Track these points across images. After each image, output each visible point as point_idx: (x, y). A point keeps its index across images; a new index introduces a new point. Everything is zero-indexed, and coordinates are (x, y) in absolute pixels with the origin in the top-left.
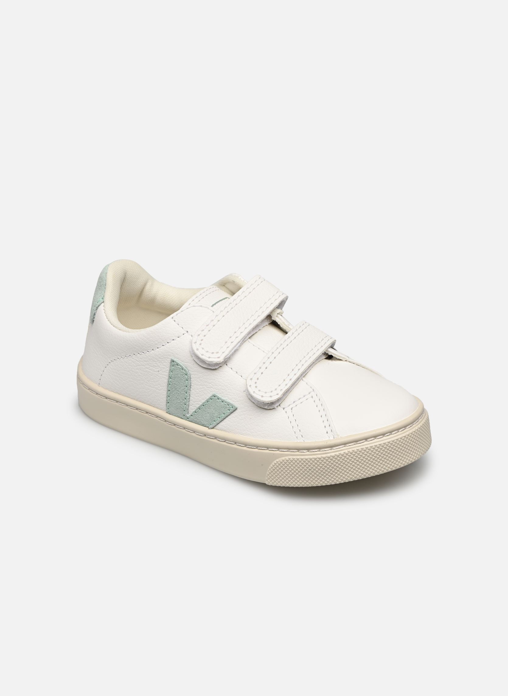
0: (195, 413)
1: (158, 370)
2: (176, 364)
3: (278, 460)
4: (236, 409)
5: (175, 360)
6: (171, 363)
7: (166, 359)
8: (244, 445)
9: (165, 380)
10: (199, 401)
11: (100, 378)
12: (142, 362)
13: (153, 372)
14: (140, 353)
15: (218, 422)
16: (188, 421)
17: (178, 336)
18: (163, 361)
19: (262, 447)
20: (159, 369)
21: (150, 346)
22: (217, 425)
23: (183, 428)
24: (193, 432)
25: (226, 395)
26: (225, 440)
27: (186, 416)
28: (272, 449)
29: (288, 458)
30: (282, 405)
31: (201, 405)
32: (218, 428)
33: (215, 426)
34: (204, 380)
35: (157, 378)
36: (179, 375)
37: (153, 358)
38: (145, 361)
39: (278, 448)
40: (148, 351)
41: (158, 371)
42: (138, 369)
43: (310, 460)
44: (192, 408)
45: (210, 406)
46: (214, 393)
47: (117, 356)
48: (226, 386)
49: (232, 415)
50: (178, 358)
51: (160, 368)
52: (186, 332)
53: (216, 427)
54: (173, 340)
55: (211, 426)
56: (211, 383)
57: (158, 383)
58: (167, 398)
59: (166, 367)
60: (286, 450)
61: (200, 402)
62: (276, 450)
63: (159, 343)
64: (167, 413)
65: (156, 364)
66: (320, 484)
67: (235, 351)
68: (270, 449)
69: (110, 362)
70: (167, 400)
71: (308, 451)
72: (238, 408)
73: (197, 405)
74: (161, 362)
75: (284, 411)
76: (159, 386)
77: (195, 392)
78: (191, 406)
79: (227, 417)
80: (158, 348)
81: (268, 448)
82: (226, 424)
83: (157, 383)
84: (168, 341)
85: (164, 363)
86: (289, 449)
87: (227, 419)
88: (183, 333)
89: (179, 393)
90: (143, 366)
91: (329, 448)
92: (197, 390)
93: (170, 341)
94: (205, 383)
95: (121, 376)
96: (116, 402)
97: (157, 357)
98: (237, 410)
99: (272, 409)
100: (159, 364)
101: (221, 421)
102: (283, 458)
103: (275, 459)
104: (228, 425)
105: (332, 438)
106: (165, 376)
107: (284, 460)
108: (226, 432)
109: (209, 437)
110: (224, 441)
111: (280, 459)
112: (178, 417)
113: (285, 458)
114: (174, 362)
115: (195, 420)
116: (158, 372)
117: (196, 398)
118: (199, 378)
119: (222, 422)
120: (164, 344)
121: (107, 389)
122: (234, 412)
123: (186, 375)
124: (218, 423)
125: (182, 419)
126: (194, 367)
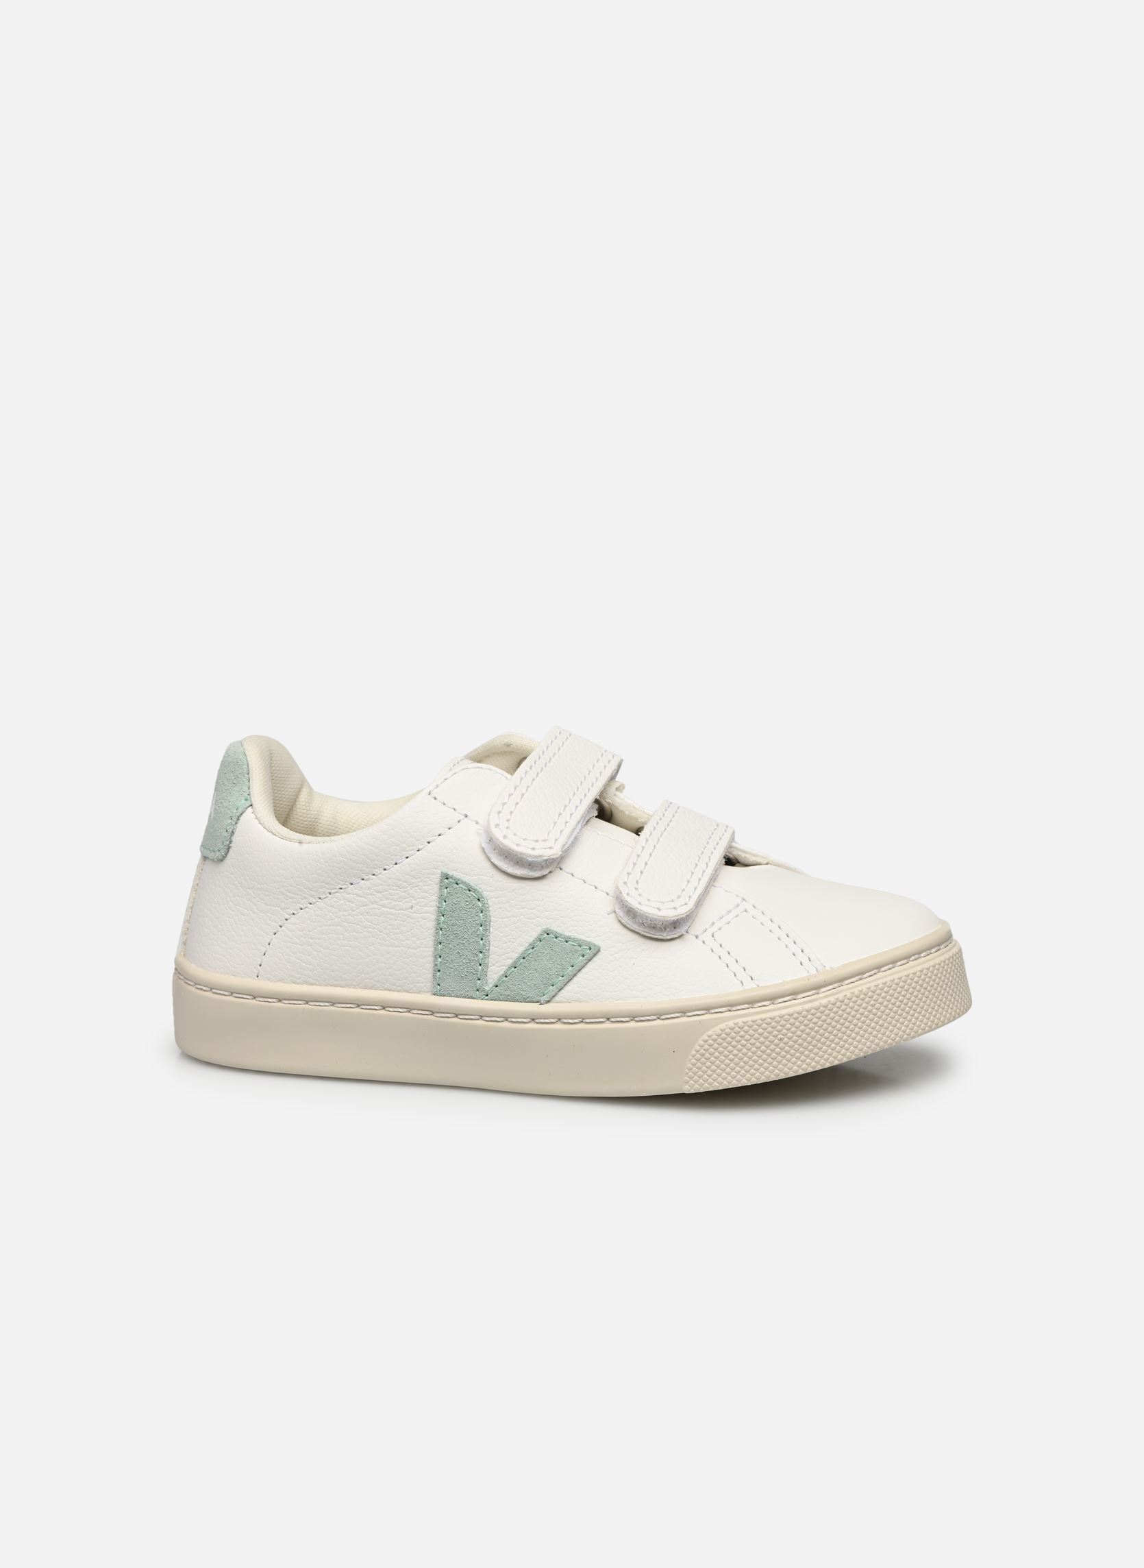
0: (504, 978)
1: (410, 904)
2: (453, 881)
3: (710, 1033)
4: (599, 951)
5: (450, 873)
6: (442, 881)
7: (429, 878)
8: (628, 1019)
9: (431, 924)
10: (513, 951)
11: (259, 963)
12: (371, 894)
13: (399, 912)
14: (366, 877)
15: (560, 985)
16: (488, 999)
17: (449, 827)
18: (421, 884)
19: (672, 1014)
20: (413, 902)
21: (389, 856)
22: (559, 991)
23: (477, 1017)
24: (502, 1019)
25: (571, 928)
26: (582, 1018)
27: (482, 991)
28: (694, 1013)
29: (734, 1023)
30: (693, 931)
31: (518, 959)
32: (561, 999)
33: (554, 996)
34: (519, 905)
35: (408, 923)
36: (463, 904)
37: (397, 881)
38: (378, 892)
39: (708, 1009)
40: (385, 867)
41: (412, 907)
42: (361, 914)
43: (779, 1019)
44: (495, 972)
45: (540, 954)
46: (544, 927)
47: (305, 898)
48: (568, 909)
49: (590, 965)
50: (455, 870)
51: (415, 900)
52: (463, 817)
53: (556, 998)
54: (440, 835)
55: (545, 998)
56: (535, 909)
57: (412, 933)
58: (435, 960)
59: (429, 894)
60: (725, 1009)
61: (514, 954)
62: (703, 1012)
63: (409, 846)
64: (434, 994)
65: (405, 892)
66: (803, 1069)
67: (576, 839)
68: (689, 1014)
69: (288, 917)
70: (436, 965)
71: (773, 1003)
72: (601, 950)
73: (508, 960)
74: (417, 886)
75: (699, 942)
76: (414, 939)
77: (502, 935)
78: (494, 965)
79: (580, 970)
80: (407, 858)
81: (683, 1012)
82: (578, 987)
83: (409, 933)
84: (429, 840)
85: (424, 888)
86: (730, 1006)
87: (580, 975)
88: (458, 819)
89: (464, 942)
90: (373, 904)
91: (814, 991)
92: (507, 929)
93: (435, 838)
94: (522, 910)
95: (317, 941)
96: (304, 1002)
97: (407, 876)
98: (600, 953)
99: (676, 938)
100: (411, 891)
101: (568, 982)
102: (723, 1026)
103: (705, 1032)
104: (585, 988)
105: (813, 972)
106: (428, 915)
107: (725, 1029)
108: (580, 1002)
109: (542, 1021)
110: (581, 1020)
111: (715, 1029)
112: (463, 997)
113: (727, 1025)
114: (447, 878)
115: (506, 993)
116: (410, 910)
117: (504, 945)
118: (508, 902)
119: (570, 983)
120: (420, 847)
121: (281, 980)
122: (595, 959)
123: (479, 900)
124: (560, 988)
125: (473, 998)
126: (493, 881)
